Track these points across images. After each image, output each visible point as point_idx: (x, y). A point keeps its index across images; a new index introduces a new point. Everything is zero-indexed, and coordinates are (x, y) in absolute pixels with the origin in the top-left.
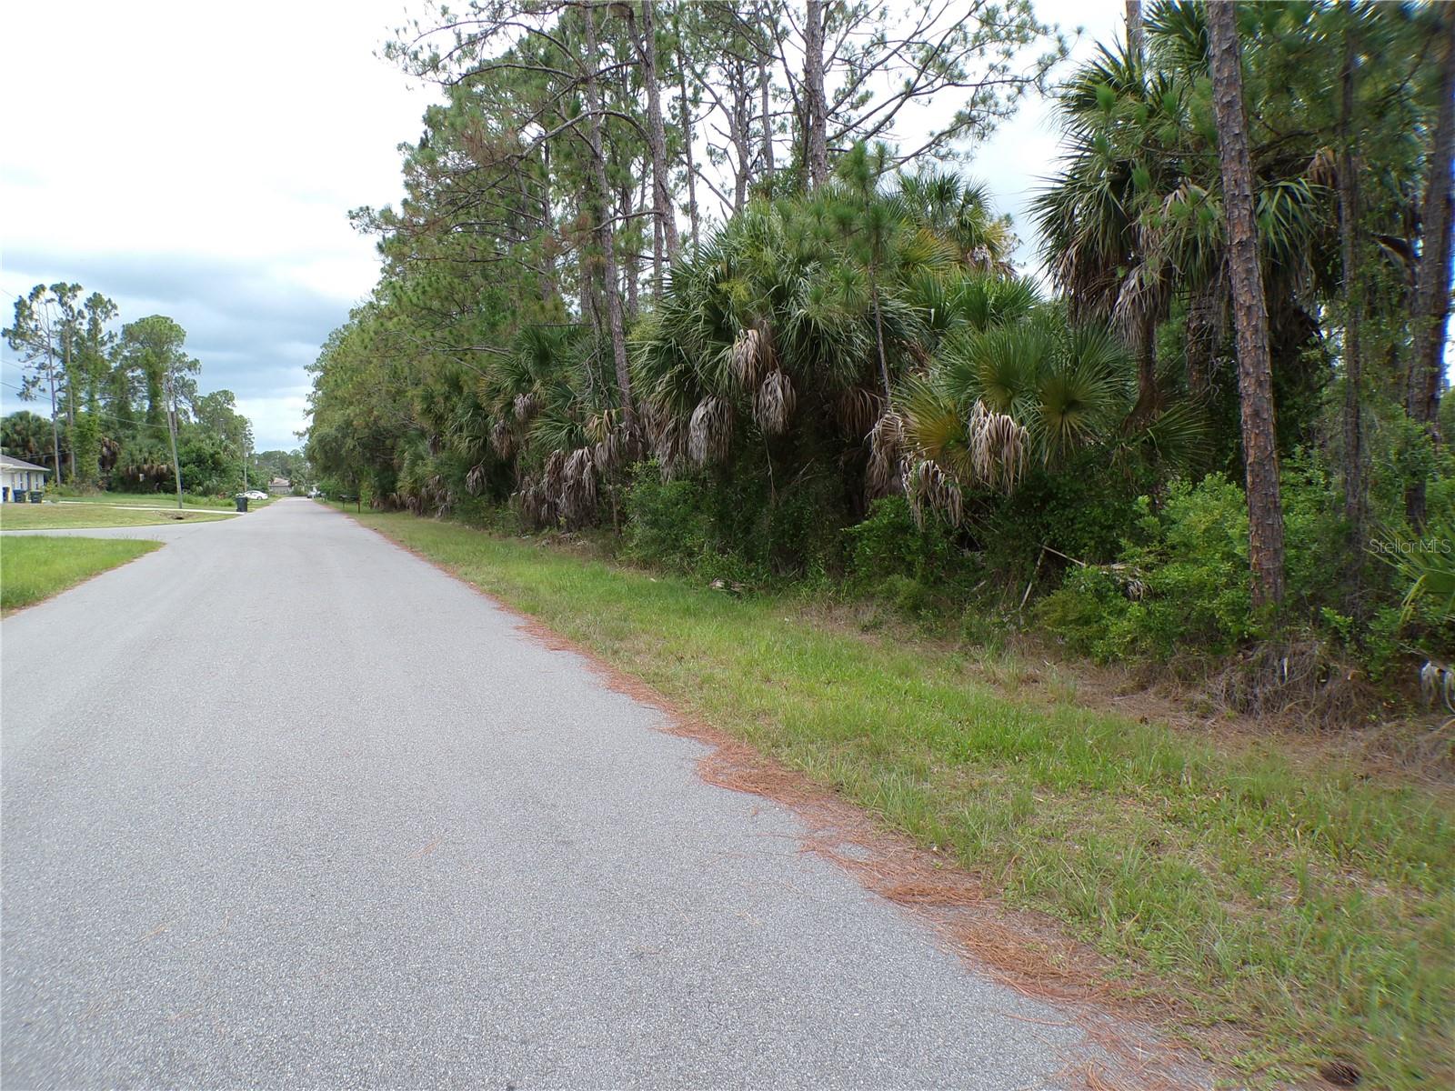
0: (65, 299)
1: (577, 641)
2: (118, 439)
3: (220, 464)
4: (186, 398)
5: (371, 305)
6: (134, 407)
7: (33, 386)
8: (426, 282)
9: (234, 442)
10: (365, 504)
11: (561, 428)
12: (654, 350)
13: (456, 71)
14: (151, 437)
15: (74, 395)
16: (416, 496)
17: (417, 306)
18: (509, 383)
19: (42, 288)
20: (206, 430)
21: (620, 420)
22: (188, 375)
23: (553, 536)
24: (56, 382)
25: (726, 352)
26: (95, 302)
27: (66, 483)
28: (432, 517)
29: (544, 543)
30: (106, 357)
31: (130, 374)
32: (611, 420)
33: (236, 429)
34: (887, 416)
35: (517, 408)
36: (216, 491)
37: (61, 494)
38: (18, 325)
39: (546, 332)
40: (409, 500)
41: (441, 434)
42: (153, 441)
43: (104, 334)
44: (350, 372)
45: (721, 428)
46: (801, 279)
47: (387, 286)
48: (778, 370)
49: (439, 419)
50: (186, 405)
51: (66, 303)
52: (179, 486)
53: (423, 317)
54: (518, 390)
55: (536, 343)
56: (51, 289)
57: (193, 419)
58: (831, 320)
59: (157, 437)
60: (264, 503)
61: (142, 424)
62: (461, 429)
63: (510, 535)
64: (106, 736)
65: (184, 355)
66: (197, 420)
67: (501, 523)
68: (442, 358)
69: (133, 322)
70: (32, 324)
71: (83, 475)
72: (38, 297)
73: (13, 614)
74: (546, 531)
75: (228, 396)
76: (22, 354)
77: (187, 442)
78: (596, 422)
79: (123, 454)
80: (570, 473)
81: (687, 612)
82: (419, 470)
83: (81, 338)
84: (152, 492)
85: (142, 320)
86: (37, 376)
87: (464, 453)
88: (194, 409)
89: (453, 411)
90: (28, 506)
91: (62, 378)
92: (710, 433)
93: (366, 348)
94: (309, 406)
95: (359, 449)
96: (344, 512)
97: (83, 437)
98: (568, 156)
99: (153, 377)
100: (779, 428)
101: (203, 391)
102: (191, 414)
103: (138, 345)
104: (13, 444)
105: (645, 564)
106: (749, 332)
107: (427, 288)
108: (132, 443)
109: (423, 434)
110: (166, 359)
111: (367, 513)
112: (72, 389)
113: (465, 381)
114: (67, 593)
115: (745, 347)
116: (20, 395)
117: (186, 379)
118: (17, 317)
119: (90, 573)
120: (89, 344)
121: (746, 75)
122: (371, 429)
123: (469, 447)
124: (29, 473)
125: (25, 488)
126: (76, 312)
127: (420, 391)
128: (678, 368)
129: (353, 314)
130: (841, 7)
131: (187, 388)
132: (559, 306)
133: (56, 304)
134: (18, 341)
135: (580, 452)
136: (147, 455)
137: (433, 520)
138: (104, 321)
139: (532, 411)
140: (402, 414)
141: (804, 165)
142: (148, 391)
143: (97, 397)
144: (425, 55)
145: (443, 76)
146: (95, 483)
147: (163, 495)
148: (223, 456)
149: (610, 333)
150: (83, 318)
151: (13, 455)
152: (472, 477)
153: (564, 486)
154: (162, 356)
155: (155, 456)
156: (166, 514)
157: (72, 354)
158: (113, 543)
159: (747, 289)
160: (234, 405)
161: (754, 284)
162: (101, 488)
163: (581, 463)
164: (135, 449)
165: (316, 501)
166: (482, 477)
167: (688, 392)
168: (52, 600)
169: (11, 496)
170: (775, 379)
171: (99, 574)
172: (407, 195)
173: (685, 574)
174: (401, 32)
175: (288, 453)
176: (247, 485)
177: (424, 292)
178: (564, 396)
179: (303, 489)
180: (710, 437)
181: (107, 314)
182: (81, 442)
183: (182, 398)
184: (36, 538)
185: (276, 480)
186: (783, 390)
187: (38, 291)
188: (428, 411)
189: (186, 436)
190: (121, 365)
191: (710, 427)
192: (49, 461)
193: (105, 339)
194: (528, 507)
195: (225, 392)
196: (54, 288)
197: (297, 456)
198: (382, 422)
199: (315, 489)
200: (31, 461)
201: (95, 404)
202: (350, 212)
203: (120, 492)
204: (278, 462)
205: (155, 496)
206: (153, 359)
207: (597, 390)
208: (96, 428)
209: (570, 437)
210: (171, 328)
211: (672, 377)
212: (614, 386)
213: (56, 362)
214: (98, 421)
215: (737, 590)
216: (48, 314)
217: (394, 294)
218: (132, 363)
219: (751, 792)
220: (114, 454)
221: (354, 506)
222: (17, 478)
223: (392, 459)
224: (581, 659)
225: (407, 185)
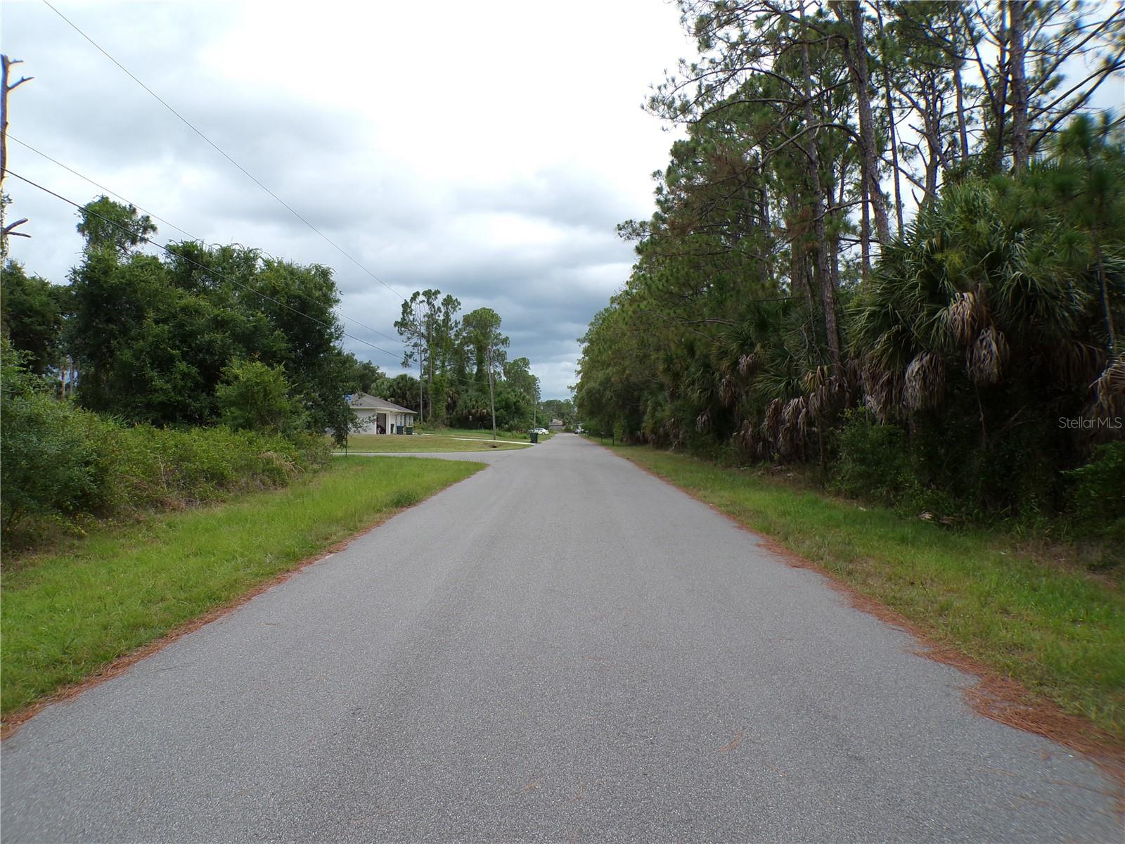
0: (431, 300)
1: (810, 560)
2: (458, 393)
3: (519, 409)
4: (500, 363)
5: (626, 293)
6: (468, 370)
7: (410, 358)
8: (668, 273)
9: (528, 393)
10: (617, 439)
11: (780, 381)
12: (872, 314)
13: (698, 112)
14: (477, 390)
15: (433, 363)
16: (655, 434)
17: (662, 291)
18: (734, 346)
19: (418, 293)
20: (510, 385)
21: (830, 374)
22: (502, 348)
23: (767, 468)
24: (423, 355)
25: (942, 313)
26: (448, 301)
27: (426, 422)
28: (667, 449)
29: (759, 473)
30: (453, 337)
31: (466, 348)
32: (823, 374)
33: (530, 384)
34: (1115, 365)
35: (741, 366)
36: (517, 428)
37: (423, 429)
38: (403, 319)
39: (765, 305)
40: (650, 436)
41: (677, 387)
42: (480, 393)
43: (452, 323)
44: (608, 343)
45: (935, 379)
46: (1016, 244)
47: (638, 278)
48: (991, 327)
49: (676, 376)
50: (500, 369)
51: (431, 303)
52: (494, 425)
53: (666, 300)
54: (742, 353)
55: (757, 314)
56: (423, 294)
57: (504, 378)
58: (1050, 280)
59: (480, 391)
60: (546, 437)
61: (472, 381)
62: (693, 383)
63: (730, 466)
64: (472, 609)
65: (500, 334)
66: (505, 379)
67: (723, 457)
68: (682, 329)
69: (469, 313)
70: (411, 318)
71: (436, 416)
72: (415, 300)
73: (403, 511)
74: (761, 464)
75: (526, 362)
76: (404, 337)
77: (499, 394)
78: (811, 376)
79: (460, 402)
80: (787, 417)
81: (903, 540)
82: (659, 415)
83: (439, 325)
84: (477, 428)
85: (475, 312)
86: (413, 351)
87: (696, 403)
88: (504, 372)
89: (687, 369)
90: (404, 436)
91: (426, 352)
92: (925, 382)
93: (626, 323)
94: (579, 368)
95: (614, 399)
96: (603, 444)
97: (437, 391)
98: (788, 165)
99: (481, 349)
100: (994, 379)
101: (510, 359)
102: (502, 375)
103: (472, 329)
104: (397, 396)
105: (853, 495)
106: (965, 294)
107: (670, 278)
108: (466, 395)
109: (661, 387)
110: (488, 338)
111: (617, 446)
112: (431, 360)
113: (699, 347)
114: (434, 498)
115: (961, 307)
116: (403, 364)
117: (501, 350)
118: (403, 313)
119: (446, 484)
120: (443, 329)
121: (936, 80)
122: (623, 384)
123: (700, 397)
124: (406, 415)
125: (403, 425)
126: (436, 308)
127: (662, 355)
128: (895, 328)
129: (613, 300)
130: (1035, 5)
131: (501, 356)
132: (775, 284)
133: (425, 303)
134: (403, 329)
135: (796, 400)
136: (474, 403)
137: (668, 453)
138: (453, 313)
139: (754, 369)
140: (647, 372)
141: (998, 149)
142: (476, 359)
143: (446, 364)
144: (678, 103)
145: (690, 117)
146: (443, 422)
147: (483, 431)
148: (522, 404)
149: (822, 302)
150: (441, 312)
151: (397, 403)
152: (701, 419)
153: (782, 428)
154: (486, 335)
155: (480, 404)
156: (486, 444)
157: (433, 336)
158: (458, 463)
159: (960, 257)
160: (529, 368)
161: (967, 252)
162: (446, 425)
163: (797, 410)
164: (469, 398)
165: (582, 437)
166: (708, 420)
167: (904, 349)
168: (425, 502)
169: (395, 429)
170: (990, 335)
171: (450, 485)
172: (657, 209)
173: (892, 505)
174: (662, 88)
175: (562, 401)
176: (535, 424)
177: (667, 281)
178: (780, 356)
179: (572, 427)
180: (924, 387)
181: (454, 309)
182: (436, 394)
183: (497, 364)
184: (410, 458)
185: (554, 420)
186: (997, 344)
187: (416, 295)
188: (667, 370)
189: (499, 390)
190: (461, 342)
191: (924, 379)
192: (416, 407)
193: (453, 325)
194: (746, 444)
195: (524, 359)
196: (425, 294)
197: (568, 403)
198: (632, 379)
199: (579, 427)
200: (407, 407)
201: (445, 369)
202: (618, 225)
203: (457, 428)
204: (557, 408)
205: (478, 431)
206: (481, 338)
207: (811, 350)
208: (445, 384)
209: (787, 389)
210: (493, 316)
211: (889, 338)
212: (825, 346)
213: (424, 342)
214: (446, 380)
215: (945, 522)
216: (421, 310)
217: (646, 284)
218: (467, 341)
219: (1034, 732)
220: (455, 402)
221: (610, 441)
222: (399, 418)
223: (638, 406)
224: (820, 576)
225: (659, 202)
